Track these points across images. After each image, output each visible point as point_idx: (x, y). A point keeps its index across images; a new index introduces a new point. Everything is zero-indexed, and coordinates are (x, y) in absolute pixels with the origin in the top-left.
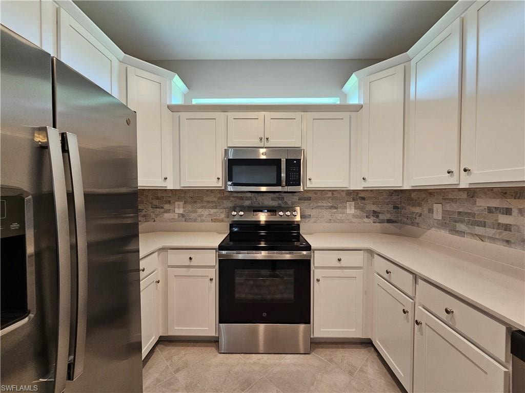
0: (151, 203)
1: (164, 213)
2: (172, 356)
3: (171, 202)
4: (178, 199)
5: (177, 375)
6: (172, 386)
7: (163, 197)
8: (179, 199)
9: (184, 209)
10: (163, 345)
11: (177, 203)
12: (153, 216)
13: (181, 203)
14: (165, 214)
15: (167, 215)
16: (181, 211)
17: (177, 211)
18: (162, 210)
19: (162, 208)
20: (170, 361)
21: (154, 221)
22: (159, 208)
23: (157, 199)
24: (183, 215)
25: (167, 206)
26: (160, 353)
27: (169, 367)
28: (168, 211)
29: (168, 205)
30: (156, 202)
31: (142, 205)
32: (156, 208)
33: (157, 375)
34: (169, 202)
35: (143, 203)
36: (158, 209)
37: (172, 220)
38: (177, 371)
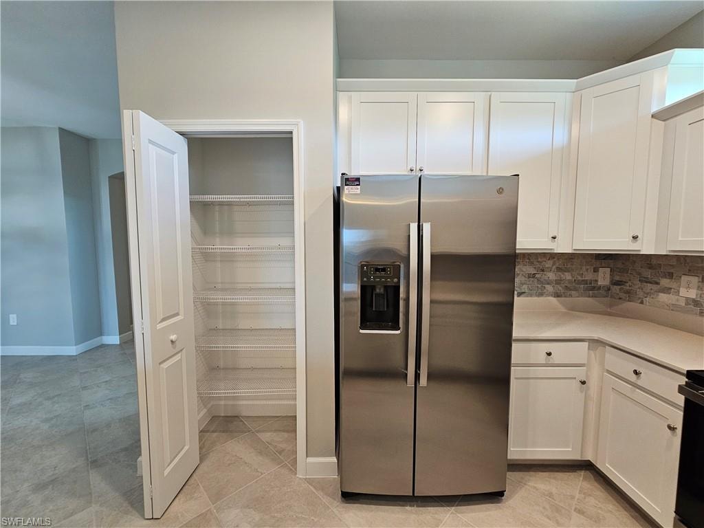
0: (640, 274)
1: (659, 292)
2: (590, 495)
3: (675, 275)
4: (689, 270)
5: (575, 514)
6: (557, 514)
7: (660, 265)
8: (690, 272)
9: (700, 292)
10: (594, 477)
11: (684, 279)
12: (640, 294)
13: (695, 280)
14: (661, 295)
15: (663, 297)
16: (693, 294)
17: (684, 292)
18: (655, 287)
19: (657, 283)
20: (583, 496)
21: (642, 303)
22: (651, 283)
23: (650, 268)
24: (696, 303)
25: (665, 282)
26: (581, 479)
27: (576, 500)
28: (667, 290)
29: (668, 280)
30: (648, 273)
31: (625, 275)
32: (646, 282)
33: (554, 490)
34: (671, 276)
35: (627, 273)
36: (649, 285)
37: (674, 308)
38: (580, 512)
